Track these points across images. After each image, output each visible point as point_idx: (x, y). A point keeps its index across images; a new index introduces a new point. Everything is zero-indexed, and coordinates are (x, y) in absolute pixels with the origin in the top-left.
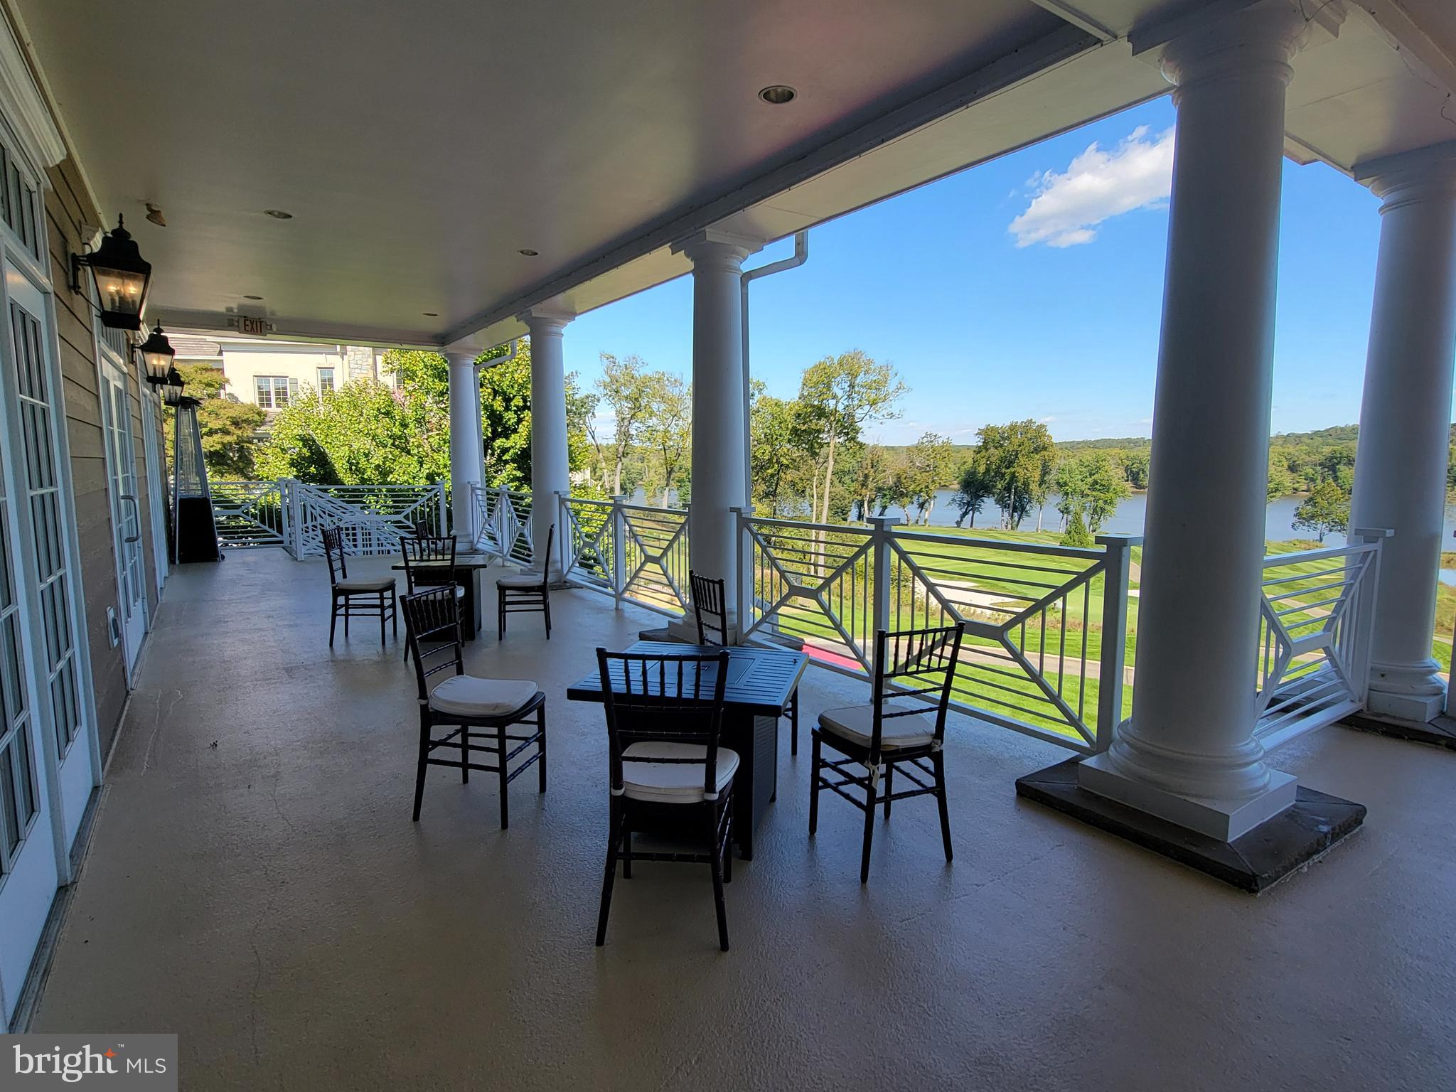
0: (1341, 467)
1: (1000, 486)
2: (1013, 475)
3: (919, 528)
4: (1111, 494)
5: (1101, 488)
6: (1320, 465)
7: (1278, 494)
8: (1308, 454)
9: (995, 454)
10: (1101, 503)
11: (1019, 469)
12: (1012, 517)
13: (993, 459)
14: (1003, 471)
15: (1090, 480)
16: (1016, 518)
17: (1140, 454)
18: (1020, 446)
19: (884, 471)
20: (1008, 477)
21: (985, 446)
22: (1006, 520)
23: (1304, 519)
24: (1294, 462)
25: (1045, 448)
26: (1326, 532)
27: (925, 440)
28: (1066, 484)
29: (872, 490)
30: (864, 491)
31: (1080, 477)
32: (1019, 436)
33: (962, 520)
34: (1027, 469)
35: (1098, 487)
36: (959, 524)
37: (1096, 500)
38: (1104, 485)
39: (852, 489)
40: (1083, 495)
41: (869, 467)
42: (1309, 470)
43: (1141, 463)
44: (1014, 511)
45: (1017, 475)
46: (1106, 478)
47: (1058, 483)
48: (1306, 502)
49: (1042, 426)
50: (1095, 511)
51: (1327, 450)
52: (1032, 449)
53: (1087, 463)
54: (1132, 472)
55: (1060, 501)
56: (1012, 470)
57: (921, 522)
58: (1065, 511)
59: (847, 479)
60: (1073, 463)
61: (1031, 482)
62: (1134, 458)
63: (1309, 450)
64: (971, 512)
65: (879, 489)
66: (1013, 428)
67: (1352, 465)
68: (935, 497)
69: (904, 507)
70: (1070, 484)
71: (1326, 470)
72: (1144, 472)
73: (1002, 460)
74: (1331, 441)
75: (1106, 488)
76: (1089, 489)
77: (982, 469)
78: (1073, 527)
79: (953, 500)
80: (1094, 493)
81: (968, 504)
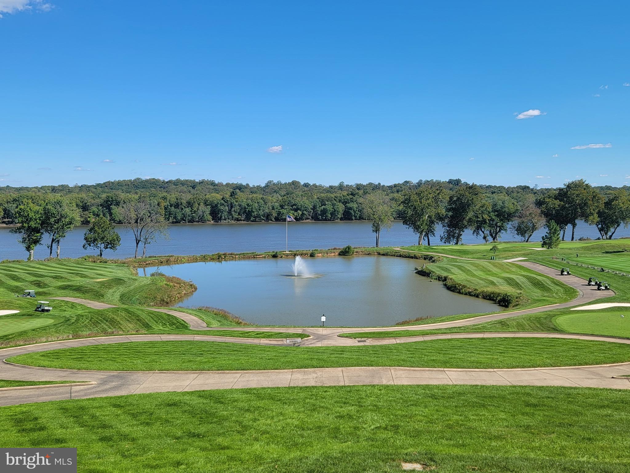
0: (113, 207)
6: (101, 205)
7: (72, 226)
8: (93, 198)
23: (90, 241)
24: (86, 203)
26: (104, 249)
48: (89, 231)
51: (104, 196)
63: (94, 195)
71: (105, 208)
74: (107, 190)
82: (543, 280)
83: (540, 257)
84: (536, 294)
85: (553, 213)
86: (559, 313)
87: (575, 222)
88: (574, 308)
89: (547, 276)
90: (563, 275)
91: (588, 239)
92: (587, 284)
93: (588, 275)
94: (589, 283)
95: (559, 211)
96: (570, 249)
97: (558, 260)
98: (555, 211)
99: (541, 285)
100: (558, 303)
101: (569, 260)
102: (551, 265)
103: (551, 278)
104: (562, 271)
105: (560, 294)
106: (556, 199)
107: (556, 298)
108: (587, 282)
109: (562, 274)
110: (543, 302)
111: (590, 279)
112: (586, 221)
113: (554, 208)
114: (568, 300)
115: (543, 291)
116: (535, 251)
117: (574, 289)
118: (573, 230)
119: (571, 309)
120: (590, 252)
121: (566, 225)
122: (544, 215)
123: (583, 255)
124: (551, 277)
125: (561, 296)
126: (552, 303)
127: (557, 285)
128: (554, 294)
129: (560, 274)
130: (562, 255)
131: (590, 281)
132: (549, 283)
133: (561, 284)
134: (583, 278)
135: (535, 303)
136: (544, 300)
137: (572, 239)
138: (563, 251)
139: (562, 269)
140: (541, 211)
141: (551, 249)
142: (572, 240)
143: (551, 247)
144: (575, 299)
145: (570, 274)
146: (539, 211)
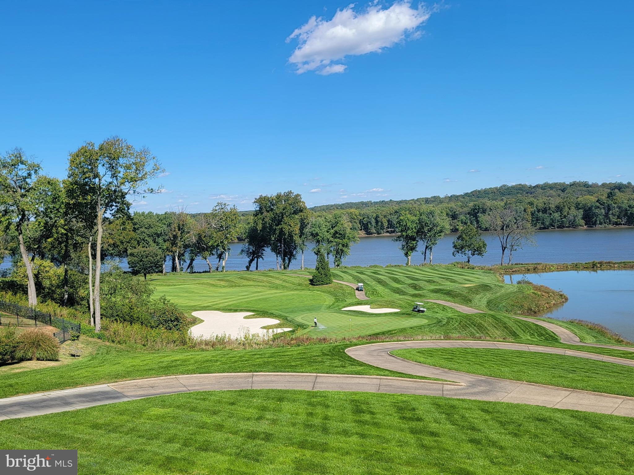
0: (479, 214)
1: (273, 239)
2: (281, 230)
3: (218, 273)
4: (346, 240)
5: (340, 236)
6: (469, 213)
7: (442, 234)
8: (462, 207)
9: (268, 216)
10: (340, 247)
11: (284, 226)
12: (284, 260)
13: (266, 220)
14: (274, 227)
15: (332, 231)
16: (287, 261)
17: (367, 212)
18: (284, 209)
19: (189, 232)
20: (277, 232)
21: (260, 212)
22: (280, 263)
23: (458, 248)
24: (455, 212)
25: (301, 211)
26: (471, 256)
27: (218, 208)
28: (317, 234)
29: (180, 247)
30: (174, 248)
31: (326, 229)
32: (283, 203)
33: (250, 265)
34: (290, 226)
35: (337, 235)
36: (248, 268)
37: (338, 244)
38: (341, 234)
39: (165, 247)
40: (329, 242)
41: (177, 230)
42: (462, 217)
43: (368, 218)
44: (285, 256)
45: (284, 230)
46: (342, 229)
47: (312, 234)
48: (458, 239)
49: (298, 195)
50: (337, 253)
51: (471, 204)
52: (292, 211)
53: (329, 220)
54: (363, 224)
55: (315, 246)
56: (280, 227)
57: (220, 269)
58: (318, 253)
59: (160, 240)
60: (321, 220)
61: (294, 235)
62: (364, 214)
63: (462, 205)
64: (256, 259)
65: (186, 246)
66: (279, 197)
67: (485, 213)
68: (229, 249)
69: (206, 259)
70: (320, 234)
71: (472, 217)
72: (371, 223)
73: (273, 220)
74: (474, 199)
75: (343, 236)
76: (332, 237)
77: (260, 227)
78: (320, 265)
79: (242, 251)
80: (336, 240)
81: (253, 253)
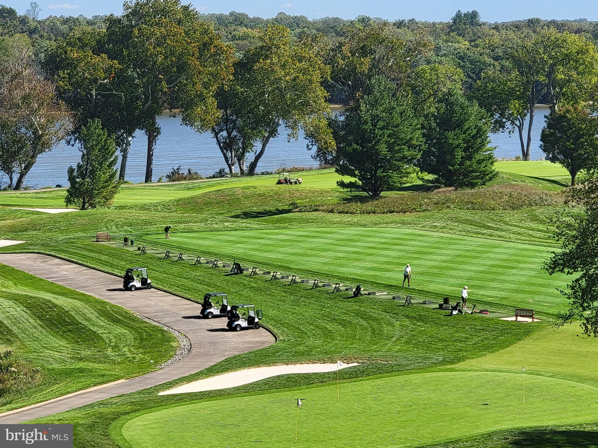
82: (74, 309)
83: (61, 237)
84: (57, 355)
85: (91, 95)
86: (128, 408)
87: (154, 123)
88: (168, 388)
89: (84, 295)
90: (130, 289)
91: (191, 176)
92: (198, 313)
93: (201, 287)
94: (203, 312)
95: (111, 90)
96: (144, 208)
97: (112, 244)
98: (97, 90)
99: (69, 324)
100: (122, 378)
101: (145, 241)
102: (93, 259)
103: (97, 301)
104: (128, 279)
105: (126, 349)
106: (98, 50)
107: (114, 362)
108: (197, 309)
109: (127, 288)
110: (79, 377)
111: (207, 297)
112: (187, 120)
113: (95, 80)
114: (149, 366)
115: (77, 342)
116: (44, 216)
117: (162, 331)
118: (150, 149)
119: (161, 394)
120: (201, 216)
121: (130, 133)
122: (68, 101)
123: (182, 226)
124: (97, 297)
125: (129, 355)
126: (105, 379)
127: (116, 321)
128: (110, 349)
129: (121, 286)
130: (122, 226)
131: (206, 305)
132: (92, 315)
133: (125, 317)
134: (186, 296)
135: (56, 381)
136: (81, 370)
137: (148, 177)
138: (125, 213)
139: (128, 272)
140: (57, 89)
141: (90, 211)
142: (146, 181)
143: (91, 205)
144: (169, 362)
145: (149, 286)
146: (51, 89)
